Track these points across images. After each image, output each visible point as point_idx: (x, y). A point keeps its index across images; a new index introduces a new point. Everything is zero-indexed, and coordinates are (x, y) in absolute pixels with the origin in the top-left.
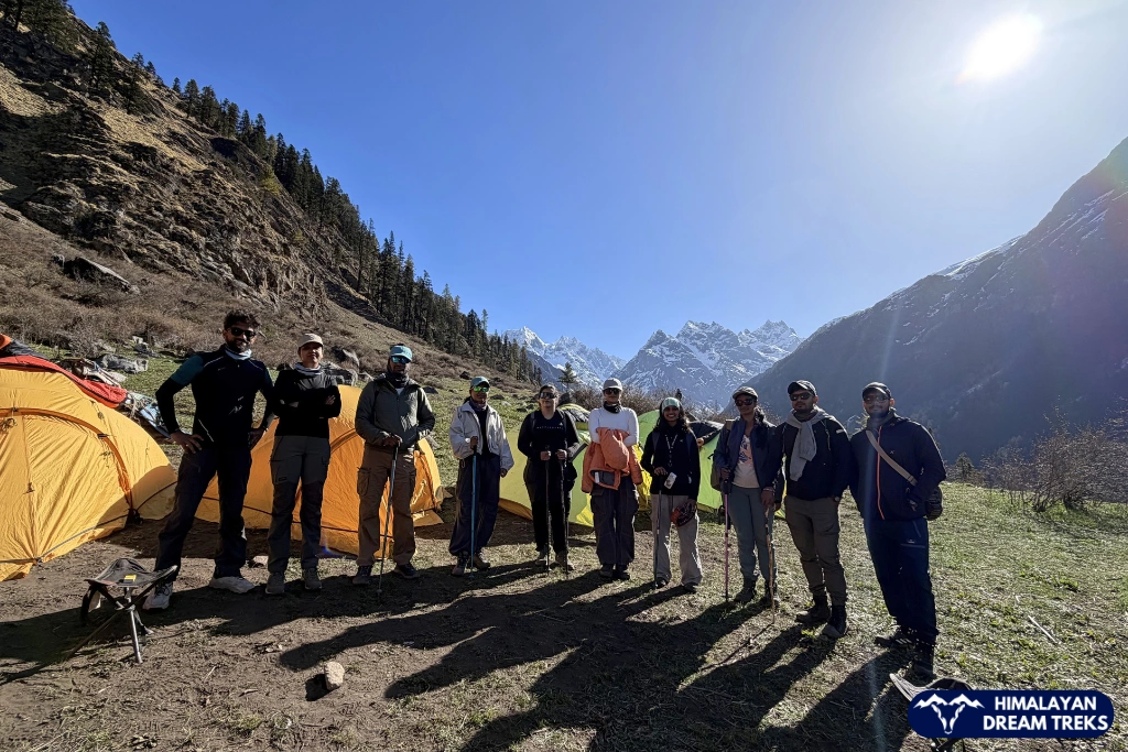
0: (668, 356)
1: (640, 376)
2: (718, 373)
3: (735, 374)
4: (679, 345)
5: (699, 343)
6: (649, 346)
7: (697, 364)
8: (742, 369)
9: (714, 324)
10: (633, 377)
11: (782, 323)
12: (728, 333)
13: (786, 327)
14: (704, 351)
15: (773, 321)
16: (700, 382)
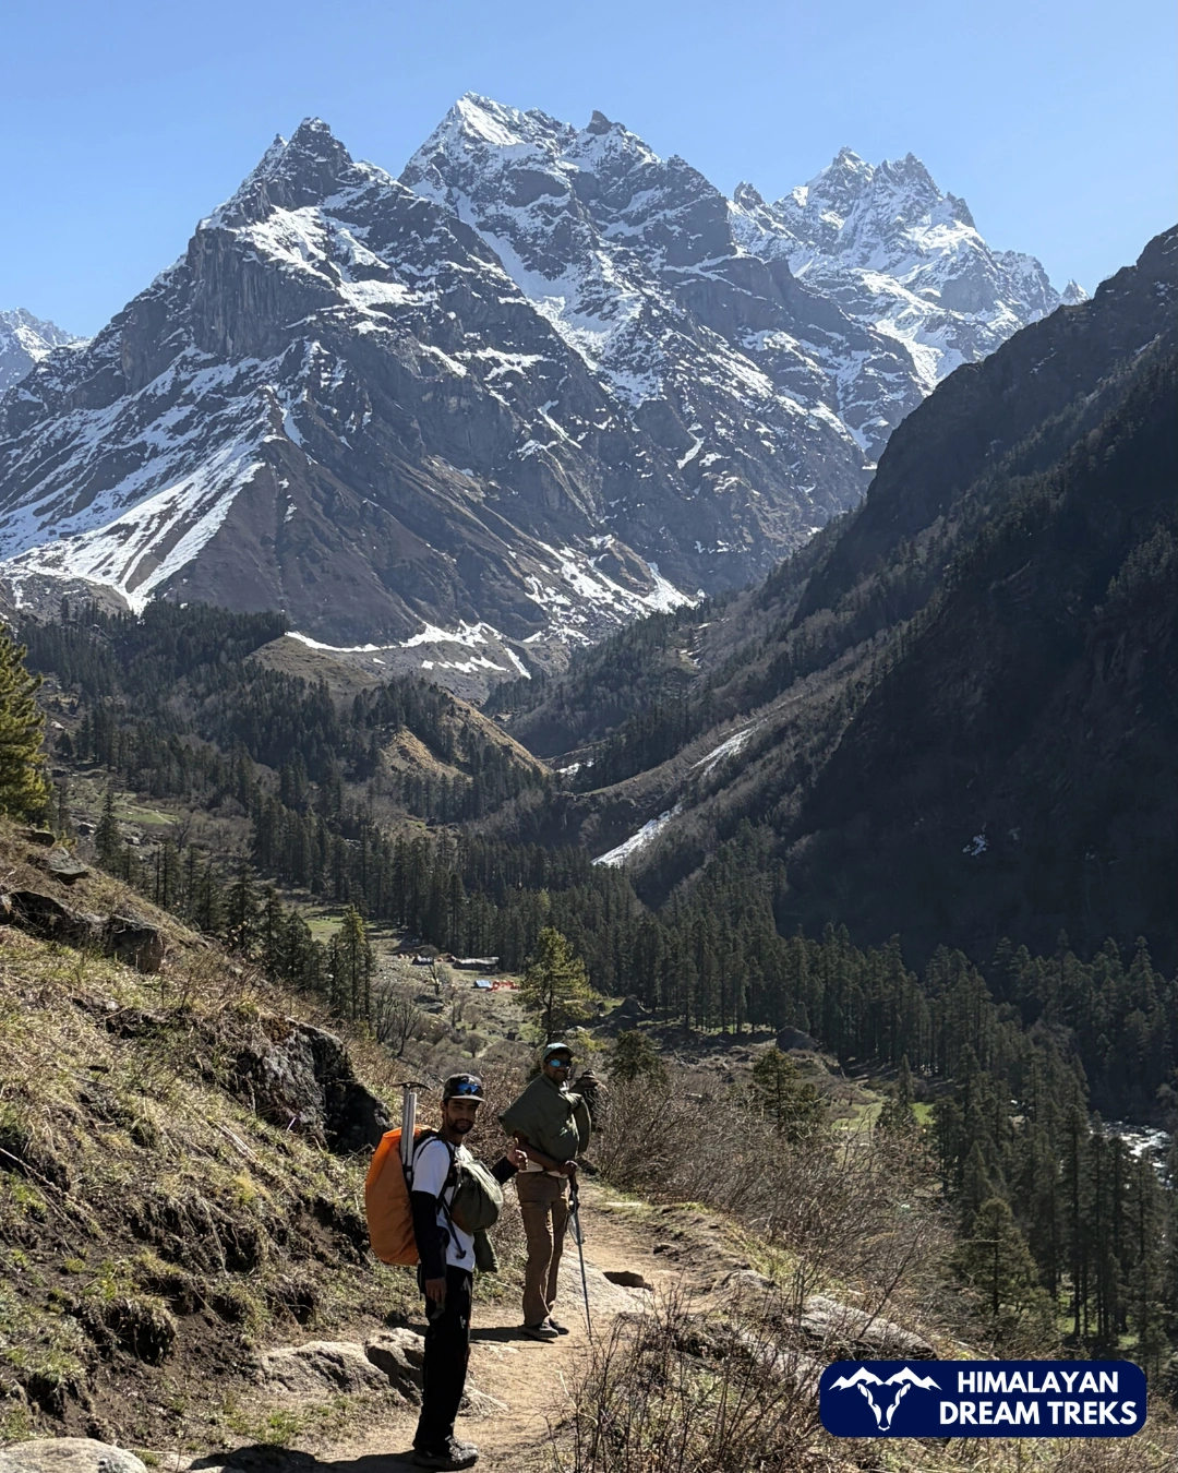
0: (362, 273)
1: (203, 382)
2: (638, 389)
3: (724, 402)
4: (423, 216)
5: (522, 217)
6: (253, 207)
7: (526, 330)
8: (758, 381)
9: (600, 125)
10: (163, 382)
11: (912, 170)
12: (678, 179)
13: (927, 190)
14: (551, 269)
15: (867, 162)
16: (542, 434)
